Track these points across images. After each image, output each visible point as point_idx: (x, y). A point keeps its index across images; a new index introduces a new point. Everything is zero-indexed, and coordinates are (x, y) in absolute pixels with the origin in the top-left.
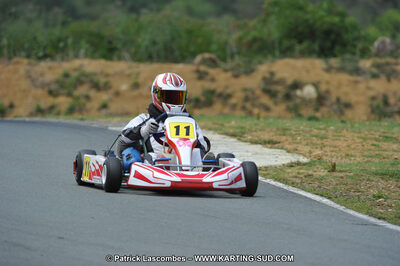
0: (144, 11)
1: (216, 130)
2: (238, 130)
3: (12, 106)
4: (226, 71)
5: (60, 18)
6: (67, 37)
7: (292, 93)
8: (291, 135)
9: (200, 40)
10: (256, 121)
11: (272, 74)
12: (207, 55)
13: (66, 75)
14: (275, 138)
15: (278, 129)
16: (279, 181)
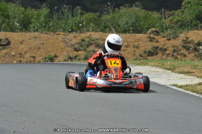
0: (122, 7)
1: (160, 67)
2: (171, 67)
3: (56, 56)
4: (163, 37)
5: (80, 11)
6: (83, 21)
7: (198, 48)
8: (198, 69)
9: (150, 21)
10: (180, 62)
11: (187, 38)
12: (154, 29)
13: (83, 40)
14: (191, 71)
15: (192, 66)
16: (194, 92)
